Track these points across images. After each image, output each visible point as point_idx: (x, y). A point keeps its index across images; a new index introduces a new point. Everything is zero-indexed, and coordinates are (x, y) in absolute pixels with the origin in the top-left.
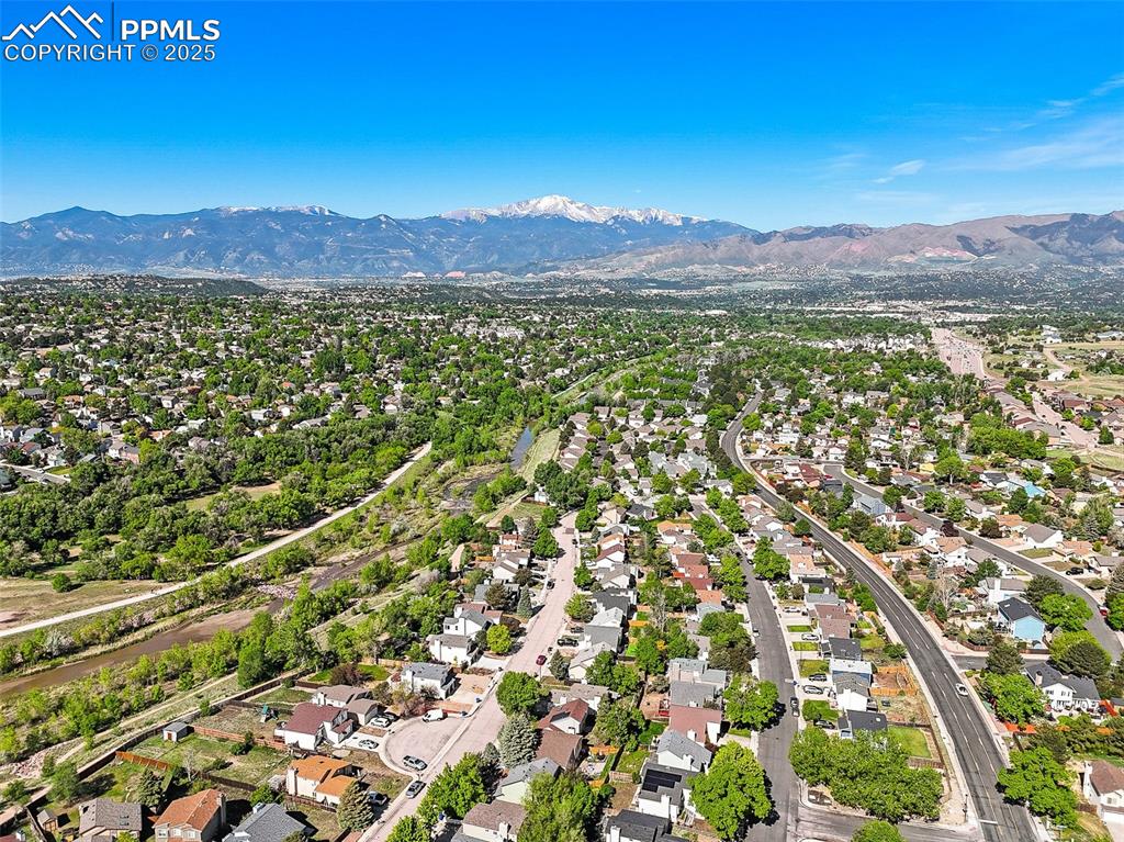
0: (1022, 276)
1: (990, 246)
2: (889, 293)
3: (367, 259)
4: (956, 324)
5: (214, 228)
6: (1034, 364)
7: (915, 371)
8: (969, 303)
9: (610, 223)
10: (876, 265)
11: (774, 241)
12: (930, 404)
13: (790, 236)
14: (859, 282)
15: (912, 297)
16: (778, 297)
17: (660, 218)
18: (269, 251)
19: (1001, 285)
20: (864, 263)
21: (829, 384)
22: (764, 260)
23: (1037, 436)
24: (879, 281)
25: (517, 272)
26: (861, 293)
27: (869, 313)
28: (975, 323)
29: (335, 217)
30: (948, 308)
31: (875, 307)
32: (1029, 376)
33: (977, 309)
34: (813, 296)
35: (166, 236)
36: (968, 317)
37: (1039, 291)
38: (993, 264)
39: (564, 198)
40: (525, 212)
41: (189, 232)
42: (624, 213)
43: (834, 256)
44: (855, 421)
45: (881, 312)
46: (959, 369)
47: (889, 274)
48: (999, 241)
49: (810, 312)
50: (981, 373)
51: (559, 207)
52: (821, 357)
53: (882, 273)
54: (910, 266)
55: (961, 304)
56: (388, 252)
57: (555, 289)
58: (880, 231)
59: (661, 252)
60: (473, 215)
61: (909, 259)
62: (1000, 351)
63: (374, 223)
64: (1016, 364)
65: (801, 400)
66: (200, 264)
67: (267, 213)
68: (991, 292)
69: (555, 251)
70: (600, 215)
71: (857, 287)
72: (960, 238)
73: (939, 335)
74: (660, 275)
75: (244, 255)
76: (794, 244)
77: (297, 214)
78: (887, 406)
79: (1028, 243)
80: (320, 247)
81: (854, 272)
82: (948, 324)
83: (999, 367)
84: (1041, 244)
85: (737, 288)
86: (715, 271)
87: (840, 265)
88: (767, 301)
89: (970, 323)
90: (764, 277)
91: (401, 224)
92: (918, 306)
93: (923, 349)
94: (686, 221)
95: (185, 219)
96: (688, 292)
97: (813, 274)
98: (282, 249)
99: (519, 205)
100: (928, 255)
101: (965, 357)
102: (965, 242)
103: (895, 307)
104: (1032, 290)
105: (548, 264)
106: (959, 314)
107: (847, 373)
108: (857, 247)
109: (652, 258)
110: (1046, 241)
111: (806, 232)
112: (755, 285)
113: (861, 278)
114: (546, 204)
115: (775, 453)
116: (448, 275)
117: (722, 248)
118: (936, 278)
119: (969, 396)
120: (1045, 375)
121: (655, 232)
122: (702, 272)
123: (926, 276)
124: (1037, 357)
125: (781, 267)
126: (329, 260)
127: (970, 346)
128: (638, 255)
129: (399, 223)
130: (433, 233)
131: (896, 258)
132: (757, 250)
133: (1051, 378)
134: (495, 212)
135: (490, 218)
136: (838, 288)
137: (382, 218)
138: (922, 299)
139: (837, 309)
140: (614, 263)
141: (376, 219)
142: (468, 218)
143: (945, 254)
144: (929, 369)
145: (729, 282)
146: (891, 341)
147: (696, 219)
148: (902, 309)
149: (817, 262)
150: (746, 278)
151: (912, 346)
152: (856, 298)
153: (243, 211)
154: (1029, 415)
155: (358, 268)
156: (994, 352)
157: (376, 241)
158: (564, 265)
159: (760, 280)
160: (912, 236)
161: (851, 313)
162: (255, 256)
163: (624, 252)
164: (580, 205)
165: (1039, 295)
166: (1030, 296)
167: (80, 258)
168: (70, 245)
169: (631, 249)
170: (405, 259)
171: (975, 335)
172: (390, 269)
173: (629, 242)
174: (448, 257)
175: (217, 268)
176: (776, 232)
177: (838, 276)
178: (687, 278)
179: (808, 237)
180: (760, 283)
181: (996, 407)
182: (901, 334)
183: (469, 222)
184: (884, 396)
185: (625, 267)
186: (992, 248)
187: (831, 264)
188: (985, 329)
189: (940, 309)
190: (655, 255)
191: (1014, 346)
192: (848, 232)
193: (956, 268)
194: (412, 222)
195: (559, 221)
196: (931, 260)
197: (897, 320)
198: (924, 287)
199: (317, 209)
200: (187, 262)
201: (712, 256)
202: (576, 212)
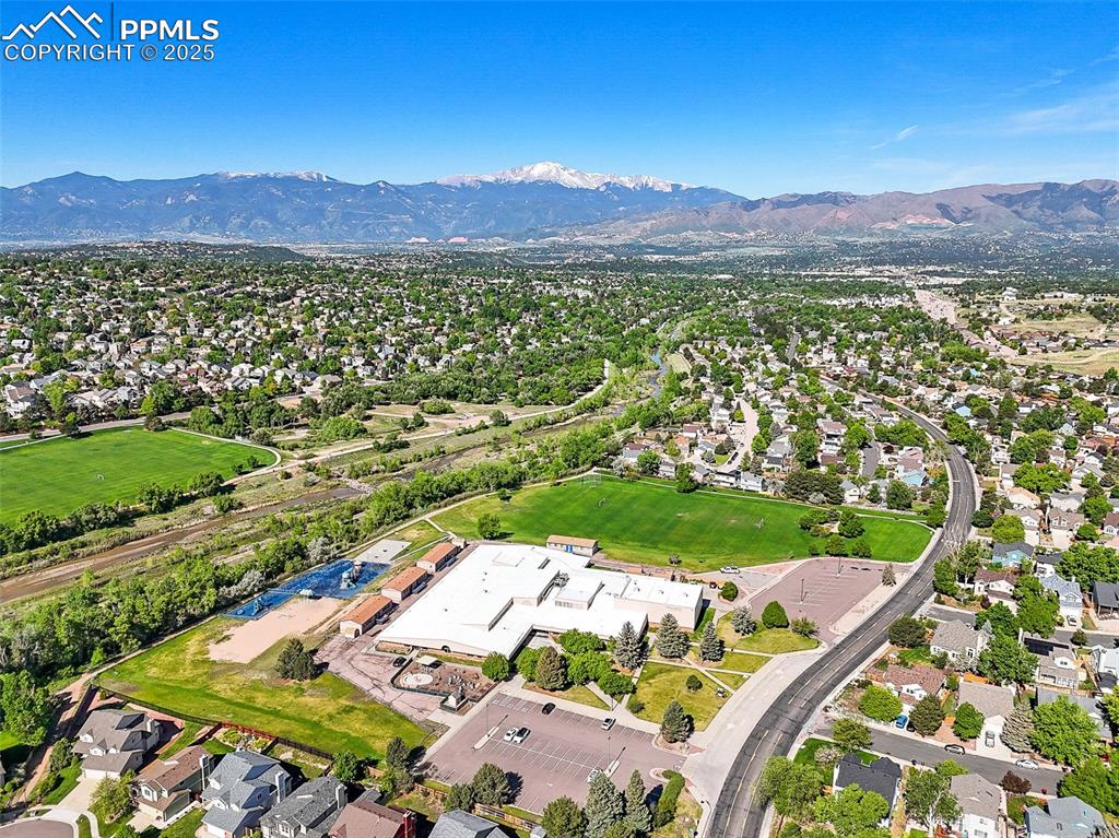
0: (997, 243)
1: (968, 213)
2: (875, 258)
3: (368, 224)
4: (935, 286)
5: (216, 193)
6: (991, 314)
7: (905, 318)
8: (947, 268)
9: (601, 190)
10: (860, 231)
11: (762, 207)
12: (917, 337)
13: (778, 203)
14: (845, 248)
15: (895, 262)
16: (773, 262)
17: (650, 185)
18: (272, 217)
19: (977, 251)
20: (849, 230)
21: (845, 328)
22: (755, 227)
23: (982, 351)
24: (863, 246)
25: (517, 238)
26: (848, 259)
27: (858, 277)
28: (951, 286)
29: (333, 183)
30: (927, 273)
31: (862, 271)
32: (986, 322)
33: (953, 274)
34: (805, 261)
35: (169, 202)
36: (945, 280)
37: (1011, 257)
38: (970, 230)
39: (558, 165)
40: (519, 179)
41: (192, 197)
42: (615, 180)
43: (820, 223)
44: (869, 348)
45: (869, 276)
46: (936, 316)
47: (873, 240)
48: (976, 208)
49: (807, 276)
50: (952, 320)
51: (553, 174)
52: (833, 311)
53: (865, 240)
54: (892, 233)
55: (939, 269)
56: (388, 218)
57: (563, 255)
58: (864, 199)
59: (655, 219)
60: (468, 181)
61: (892, 226)
62: (968, 306)
63: (373, 189)
64: (978, 314)
65: (829, 338)
66: (205, 230)
67: (266, 179)
68: (968, 258)
69: (551, 217)
70: (592, 180)
71: (844, 253)
72: (940, 206)
73: (921, 295)
74: (656, 241)
75: (248, 220)
76: (781, 210)
77: (295, 180)
78: (888, 339)
79: (1004, 211)
80: (321, 212)
81: (840, 238)
82: (928, 286)
83: (966, 317)
84: (1016, 212)
85: (731, 253)
86: (708, 237)
87: (826, 232)
88: (763, 266)
89: (947, 285)
90: (756, 242)
91: (400, 191)
92: (901, 271)
93: (910, 305)
94: (676, 187)
95: (185, 184)
96: (687, 258)
97: (802, 241)
98: (284, 214)
99: (513, 171)
100: (909, 222)
101: (941, 309)
102: (944, 210)
103: (881, 272)
104: (1005, 256)
105: (547, 230)
106: (938, 278)
107: (856, 321)
108: (842, 215)
109: (647, 225)
110: (1020, 209)
111: (792, 200)
112: (748, 251)
113: (845, 243)
114: (539, 170)
115: (823, 363)
116: (451, 240)
117: (713, 215)
118: (916, 244)
119: (944, 333)
120: (997, 321)
121: (647, 199)
122: (695, 238)
123: (908, 242)
124: (995, 310)
125: (770, 233)
126: (331, 225)
127: (945, 303)
128: (634, 221)
129: (397, 189)
130: (431, 199)
131: (879, 225)
132: (747, 217)
133: (1000, 323)
134: (490, 179)
135: (485, 184)
136: (826, 254)
137: (381, 184)
138: (905, 264)
139: (830, 274)
140: (611, 229)
141: (375, 186)
142: (463, 184)
143: (925, 222)
144: (916, 317)
145: (723, 248)
146: (883, 299)
147: (685, 186)
148: (887, 273)
149: (805, 229)
150: (738, 244)
151: (901, 303)
152: (845, 264)
153: (241, 177)
154: (980, 341)
155: (360, 233)
156: (963, 307)
157: (376, 207)
158: (562, 231)
159: (752, 246)
160: (895, 203)
161: (842, 277)
162: (259, 222)
163: (619, 219)
164: (573, 171)
165: (1010, 261)
166: (1002, 261)
167: (87, 223)
168: (76, 210)
169: (626, 215)
170: (405, 225)
171: (950, 295)
172: (391, 234)
173: (621, 209)
174: (447, 223)
175: (223, 234)
176: (764, 199)
177: (824, 242)
178: (682, 244)
179: (795, 204)
180: (752, 248)
181: (959, 337)
182: (890, 294)
183: (464, 188)
184: (885, 334)
185: (623, 234)
186: (969, 216)
187: (818, 231)
188: (958, 290)
189: (922, 273)
190: (650, 222)
191: (979, 302)
192: (833, 199)
193: (935, 235)
194: (408, 187)
195: (552, 188)
196: (913, 227)
197: (885, 283)
198: (906, 254)
199: (315, 176)
200: (192, 228)
201: (704, 223)
202: (569, 179)
